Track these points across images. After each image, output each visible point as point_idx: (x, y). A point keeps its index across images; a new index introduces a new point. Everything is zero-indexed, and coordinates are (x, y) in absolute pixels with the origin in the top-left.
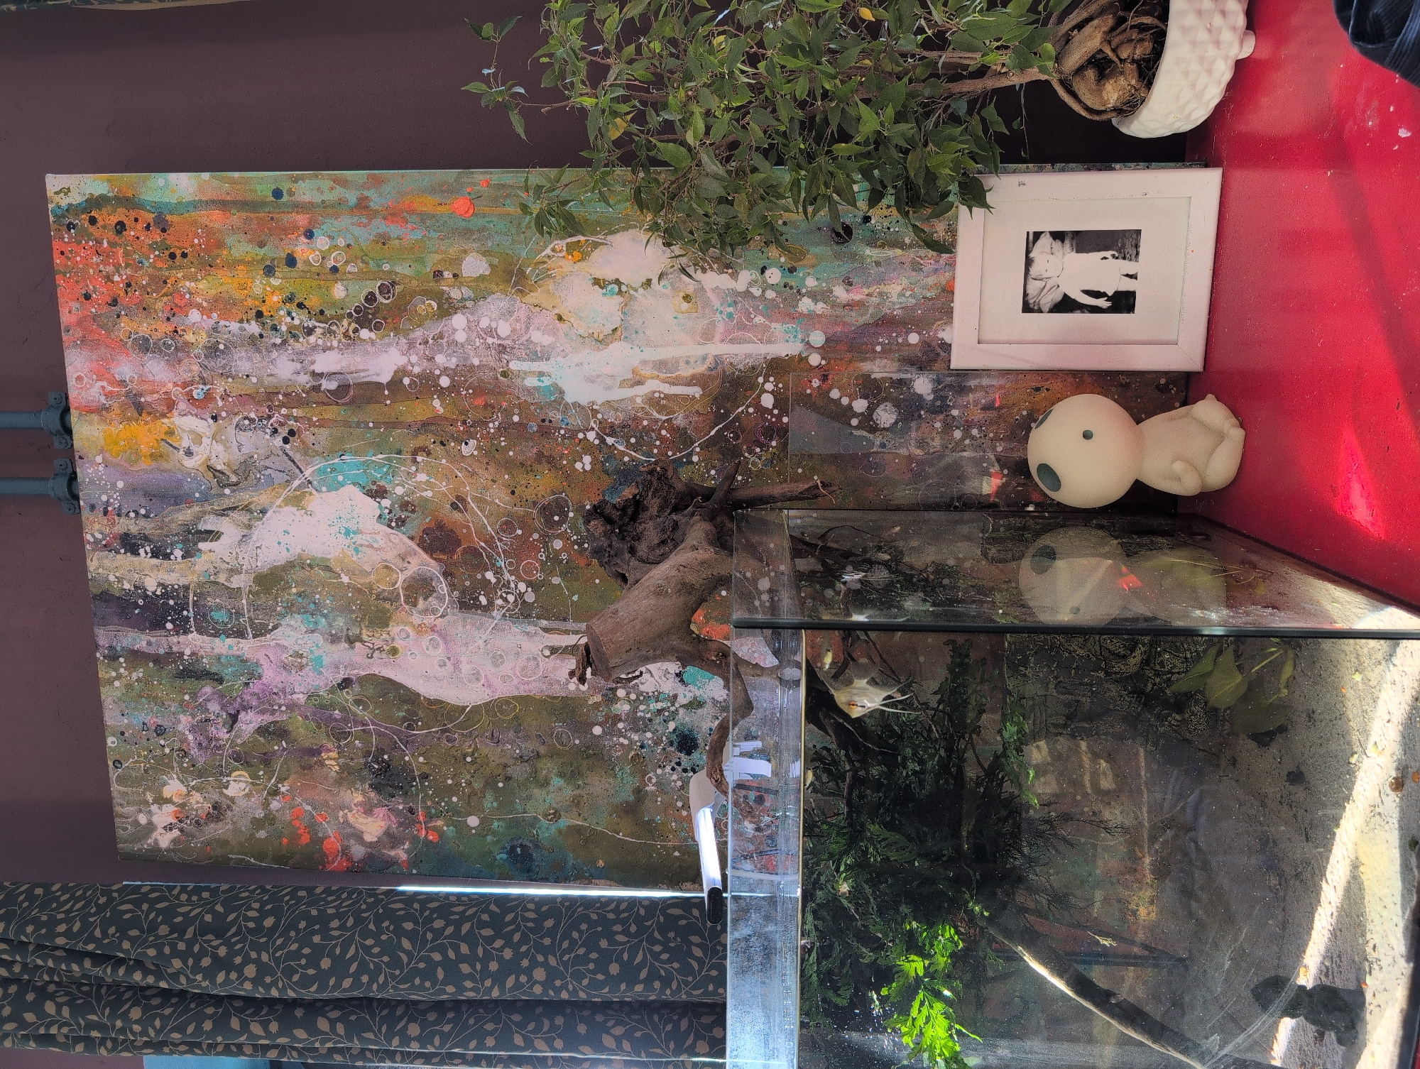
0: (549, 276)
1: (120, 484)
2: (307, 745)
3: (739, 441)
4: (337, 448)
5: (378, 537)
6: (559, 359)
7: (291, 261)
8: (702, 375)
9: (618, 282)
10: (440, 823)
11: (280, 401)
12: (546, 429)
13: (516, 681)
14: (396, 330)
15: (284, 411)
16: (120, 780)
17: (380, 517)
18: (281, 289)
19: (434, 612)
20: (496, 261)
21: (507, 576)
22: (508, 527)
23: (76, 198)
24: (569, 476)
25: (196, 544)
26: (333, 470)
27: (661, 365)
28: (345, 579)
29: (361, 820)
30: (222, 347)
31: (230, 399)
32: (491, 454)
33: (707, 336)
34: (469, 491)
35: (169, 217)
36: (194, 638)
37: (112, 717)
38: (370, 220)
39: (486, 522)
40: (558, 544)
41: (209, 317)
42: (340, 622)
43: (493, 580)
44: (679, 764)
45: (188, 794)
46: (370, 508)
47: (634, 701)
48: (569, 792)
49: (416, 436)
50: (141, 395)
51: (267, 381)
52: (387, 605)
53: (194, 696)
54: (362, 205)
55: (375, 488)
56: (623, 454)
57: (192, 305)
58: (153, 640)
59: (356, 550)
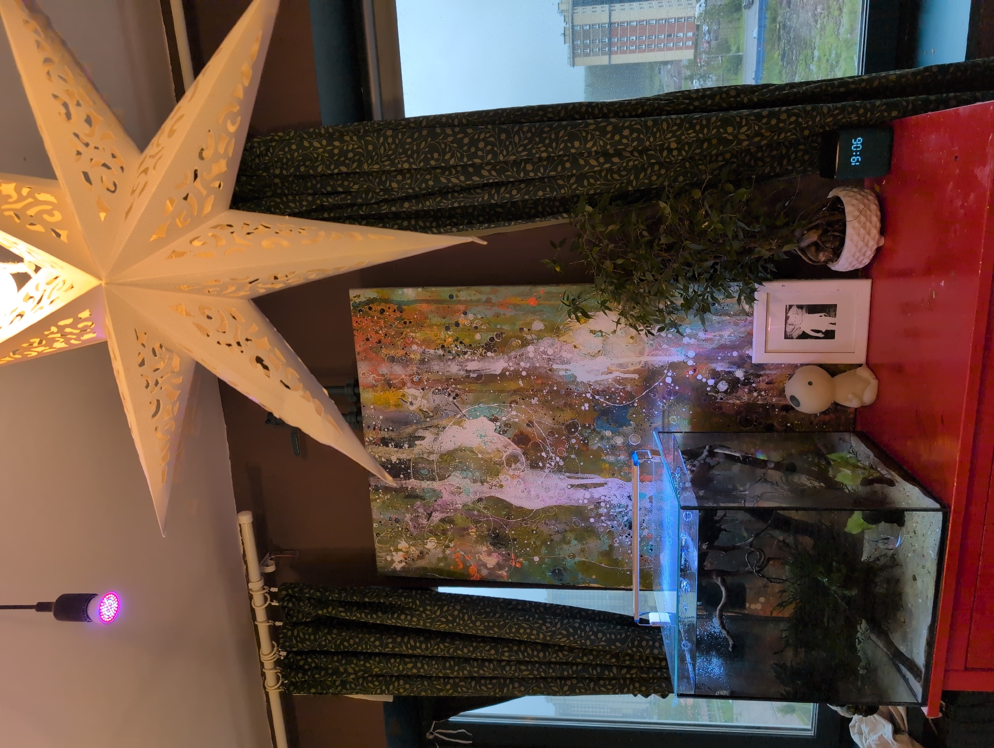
0: (570, 330)
1: (381, 417)
2: (462, 526)
3: (656, 397)
4: (477, 402)
5: (495, 438)
6: (575, 363)
7: (457, 324)
8: (639, 369)
9: (601, 331)
10: (521, 560)
11: (451, 382)
12: (569, 393)
13: (555, 499)
14: (503, 352)
15: (453, 386)
16: (379, 542)
17: (496, 430)
18: (452, 336)
19: (519, 469)
20: (547, 323)
21: (551, 454)
22: (552, 433)
23: (362, 299)
24: (579, 412)
25: (414, 442)
26: (475, 411)
27: (621, 365)
28: (480, 456)
29: (486, 558)
30: (426, 360)
31: (430, 381)
32: (544, 403)
33: (641, 353)
34: (534, 418)
35: (404, 307)
36: (413, 480)
37: (375, 515)
38: (492, 307)
40: (574, 441)
41: (421, 348)
42: (478, 474)
43: (545, 456)
44: (629, 535)
45: (409, 547)
46: (491, 426)
47: (609, 508)
48: (579, 546)
49: (511, 396)
50: (391, 380)
51: (446, 374)
52: (498, 467)
53: (412, 506)
54: (488, 301)
55: (493, 417)
56: (603, 403)
57: (413, 343)
59: (485, 443)
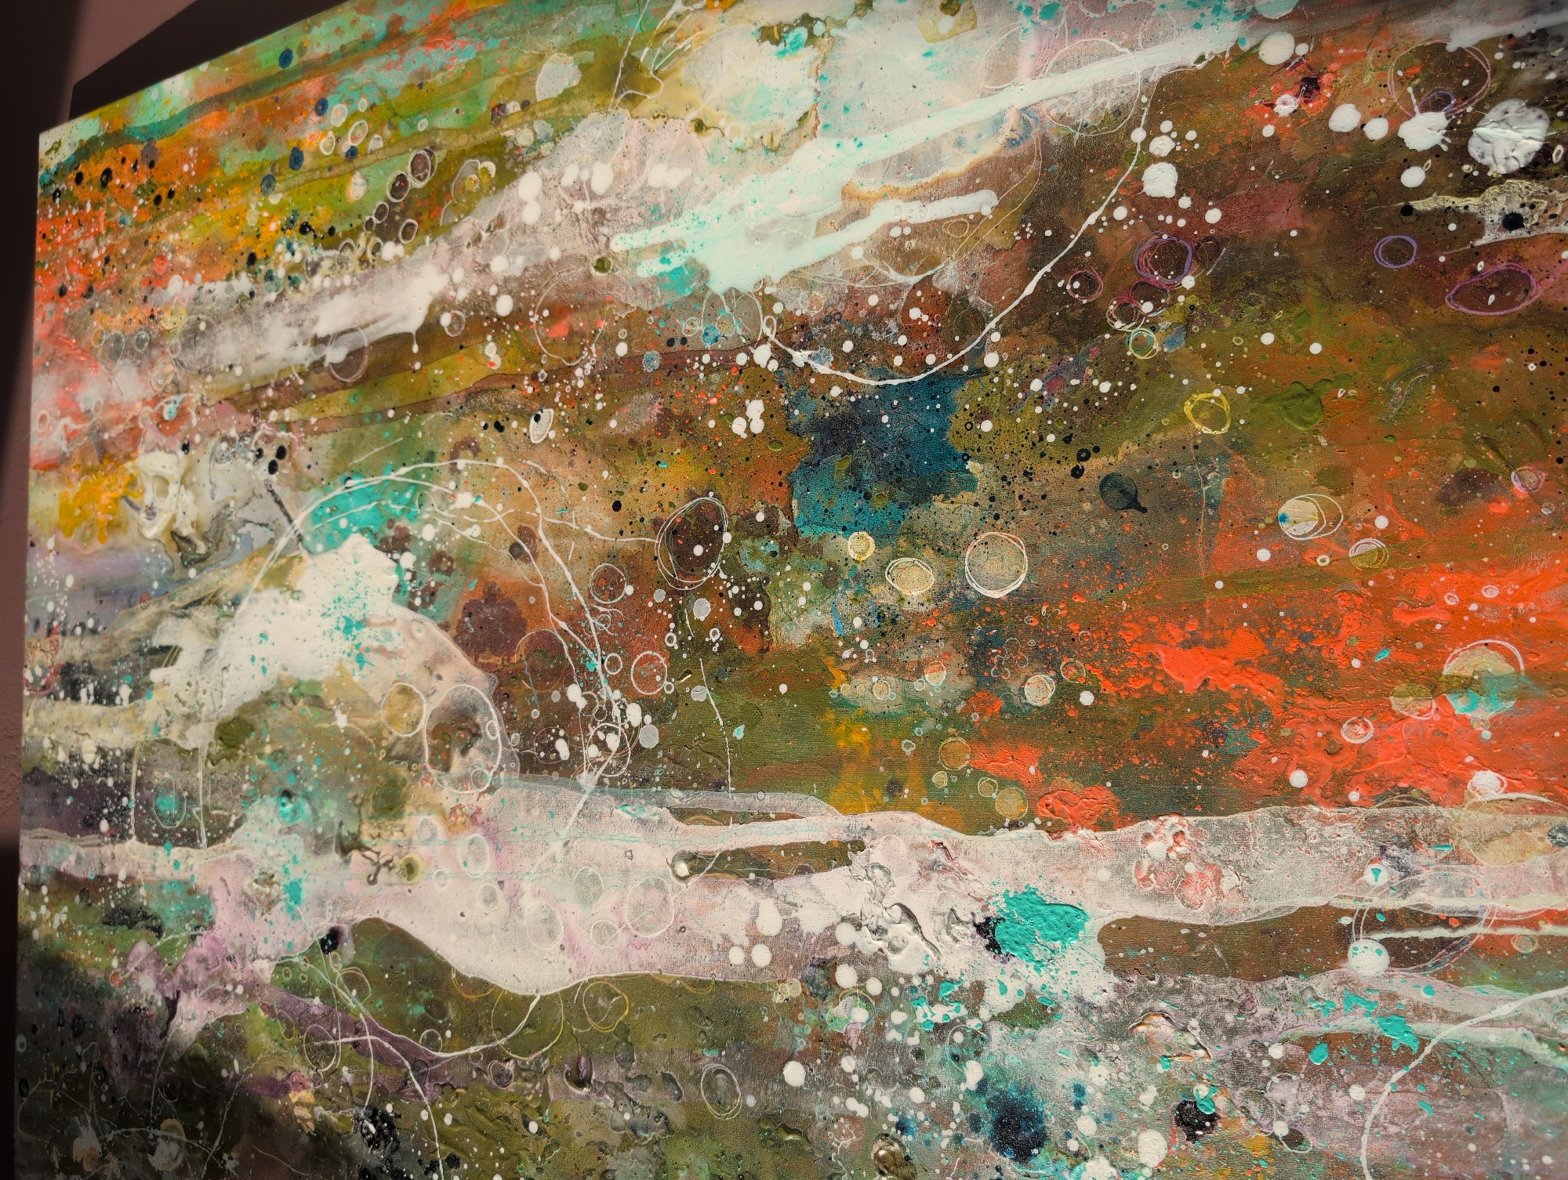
0: (680, 53)
1: (70, 582)
2: (269, 1070)
3: (1098, 294)
4: (342, 467)
5: (394, 631)
6: (699, 209)
7: (296, 159)
8: (994, 161)
9: (807, 20)
11: (268, 399)
12: (675, 364)
13: (623, 939)
14: (435, 230)
15: (273, 416)
16: (25, 1120)
17: (399, 589)
18: (280, 208)
19: (477, 780)
20: (589, 56)
21: (606, 691)
22: (607, 584)
23: (65, 153)
24: (724, 455)
25: (147, 672)
26: (335, 510)
27: (905, 162)
28: (342, 721)
30: (202, 326)
31: (207, 412)
32: (578, 433)
33: (1002, 73)
34: (542, 518)
35: (159, 144)
36: (132, 843)
38: (402, 53)
39: (570, 579)
40: (702, 609)
41: (192, 282)
42: (330, 809)
43: (581, 703)
45: (103, 1160)
46: (383, 573)
47: (878, 999)
49: (458, 421)
50: (103, 430)
51: (255, 368)
52: (402, 770)
53: (124, 960)
54: (393, 33)
55: (391, 533)
56: (828, 381)
57: (174, 268)
58: (83, 851)
59: (360, 660)
